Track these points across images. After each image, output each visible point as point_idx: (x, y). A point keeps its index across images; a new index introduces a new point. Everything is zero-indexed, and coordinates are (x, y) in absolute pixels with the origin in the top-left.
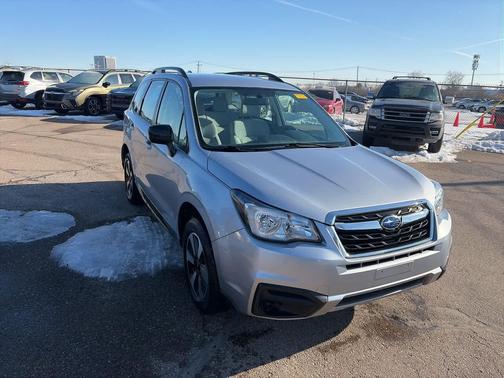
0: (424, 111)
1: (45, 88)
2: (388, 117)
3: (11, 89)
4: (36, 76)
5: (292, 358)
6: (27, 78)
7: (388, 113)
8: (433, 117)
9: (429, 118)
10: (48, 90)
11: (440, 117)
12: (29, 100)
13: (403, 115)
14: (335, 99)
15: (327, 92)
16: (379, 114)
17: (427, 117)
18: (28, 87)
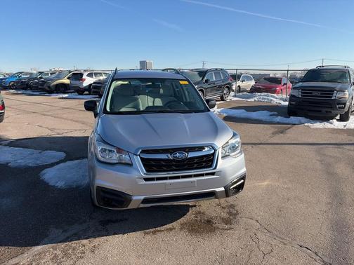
0: (332, 91)
1: (92, 82)
2: (304, 96)
3: (76, 83)
4: (90, 75)
5: (125, 235)
6: (85, 76)
7: (304, 93)
8: (340, 95)
9: (336, 96)
10: (94, 83)
11: (345, 94)
12: (85, 89)
13: (315, 93)
14: (282, 84)
15: (277, 79)
16: (298, 93)
17: (335, 95)
18: (85, 82)
